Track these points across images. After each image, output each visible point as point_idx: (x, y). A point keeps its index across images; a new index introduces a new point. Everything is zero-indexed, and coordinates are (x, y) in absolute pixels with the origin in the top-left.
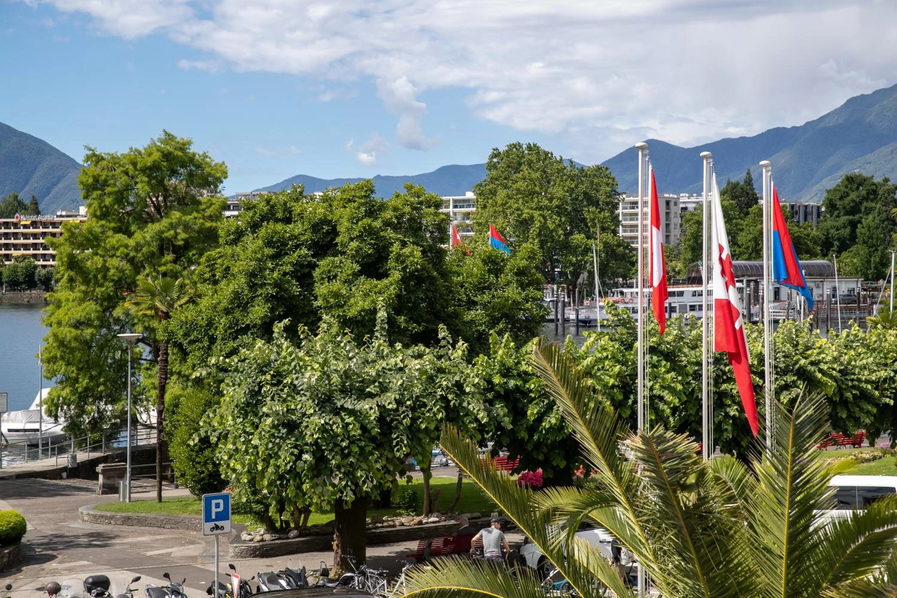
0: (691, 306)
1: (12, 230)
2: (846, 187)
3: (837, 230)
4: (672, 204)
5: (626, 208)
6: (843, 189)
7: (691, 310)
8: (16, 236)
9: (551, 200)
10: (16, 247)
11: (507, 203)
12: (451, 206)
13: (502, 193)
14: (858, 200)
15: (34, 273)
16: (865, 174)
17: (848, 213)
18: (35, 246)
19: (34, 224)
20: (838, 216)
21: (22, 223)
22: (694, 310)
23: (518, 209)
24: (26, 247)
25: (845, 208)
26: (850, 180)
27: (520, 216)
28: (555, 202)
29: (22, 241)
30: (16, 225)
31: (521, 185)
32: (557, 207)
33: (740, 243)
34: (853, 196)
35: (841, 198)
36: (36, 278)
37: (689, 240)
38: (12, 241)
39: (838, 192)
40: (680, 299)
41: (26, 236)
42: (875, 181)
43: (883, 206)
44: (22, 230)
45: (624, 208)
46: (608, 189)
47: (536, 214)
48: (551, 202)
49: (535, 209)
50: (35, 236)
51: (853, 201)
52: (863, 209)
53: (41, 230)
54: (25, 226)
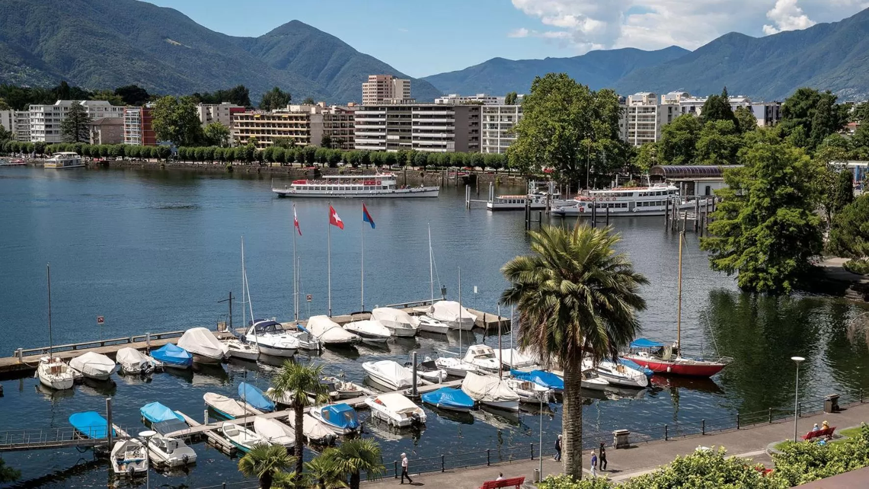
0: (638, 203)
1: (250, 121)
2: (798, 98)
3: (789, 128)
4: (673, 109)
5: (640, 112)
6: (796, 99)
7: (638, 206)
8: (252, 124)
9: (568, 115)
10: (253, 132)
11: (538, 117)
12: (517, 112)
13: (537, 108)
14: (805, 108)
15: (252, 153)
16: (813, 89)
17: (798, 116)
18: (263, 132)
19: (263, 117)
20: (791, 118)
21: (256, 116)
22: (640, 206)
23: (545, 121)
24: (258, 132)
25: (796, 113)
26: (801, 92)
27: (546, 126)
28: (572, 117)
29: (255, 128)
30: (252, 118)
31: (549, 104)
32: (573, 120)
33: (697, 148)
34: (803, 104)
35: (794, 106)
36: (254, 156)
37: (662, 145)
38: (250, 128)
39: (791, 102)
40: (630, 198)
41: (258, 125)
42: (820, 93)
43: (820, 113)
44: (255, 121)
45: (639, 112)
46: (611, 106)
47: (557, 125)
48: (568, 117)
49: (558, 122)
50: (263, 125)
51: (802, 108)
52: (808, 114)
53: (266, 121)
54: (257, 119)
